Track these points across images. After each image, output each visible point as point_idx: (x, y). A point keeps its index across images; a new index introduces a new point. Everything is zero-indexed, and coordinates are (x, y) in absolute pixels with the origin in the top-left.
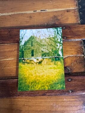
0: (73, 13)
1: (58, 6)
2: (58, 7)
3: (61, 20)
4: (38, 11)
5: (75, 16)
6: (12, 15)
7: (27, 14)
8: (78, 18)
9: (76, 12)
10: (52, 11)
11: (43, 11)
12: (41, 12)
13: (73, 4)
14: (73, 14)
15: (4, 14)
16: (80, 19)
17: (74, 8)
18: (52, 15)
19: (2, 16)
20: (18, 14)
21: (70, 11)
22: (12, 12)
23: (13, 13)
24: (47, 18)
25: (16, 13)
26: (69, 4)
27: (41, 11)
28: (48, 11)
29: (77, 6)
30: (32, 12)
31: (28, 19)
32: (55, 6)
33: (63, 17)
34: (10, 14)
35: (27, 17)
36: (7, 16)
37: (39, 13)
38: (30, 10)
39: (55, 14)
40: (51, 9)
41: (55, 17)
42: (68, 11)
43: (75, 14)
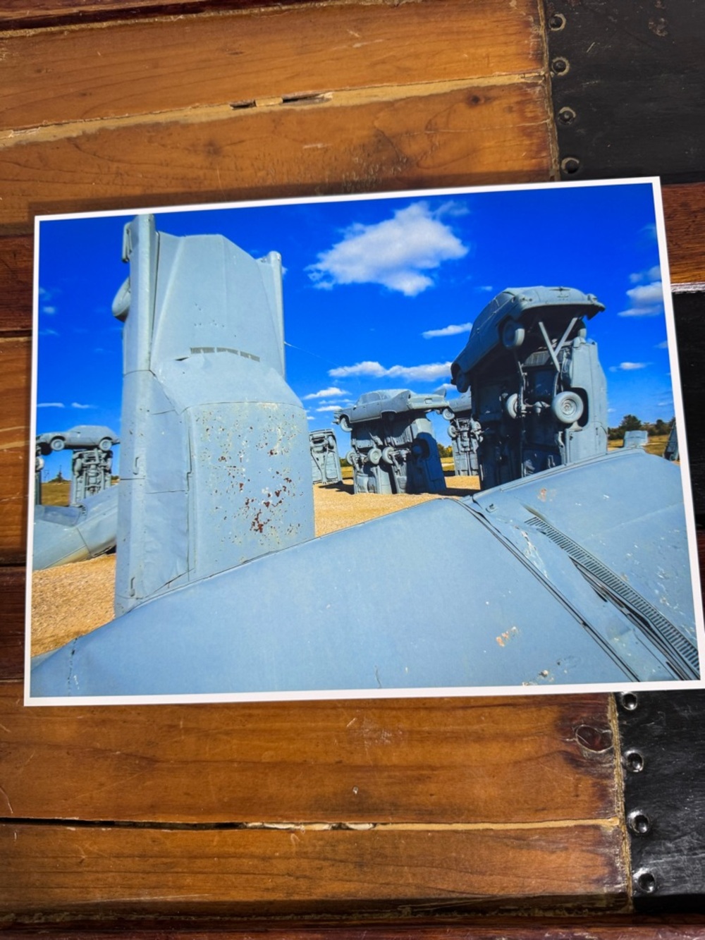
0: (510, 109)
1: (408, 63)
2: (404, 75)
3: (429, 162)
4: (269, 104)
5: (526, 132)
6: (87, 137)
7: (186, 126)
8: (543, 147)
9: (531, 107)
10: (365, 101)
11: (297, 107)
12: (288, 112)
13: (512, 49)
14: (512, 120)
15: (34, 134)
16: (562, 157)
17: (517, 79)
18: (360, 133)
19: (19, 147)
20: (127, 129)
21: (488, 100)
22: (85, 115)
23: (92, 126)
24: (326, 150)
25: (111, 123)
26: (482, 51)
27: (288, 106)
28: (337, 103)
29: (538, 58)
30: (224, 111)
31: (198, 160)
32: (383, 62)
33: (437, 140)
34: (74, 129)
35: (192, 149)
36: (56, 145)
37: (275, 119)
38: (211, 101)
39: (383, 121)
40: (353, 85)
41: (383, 140)
42: (474, 98)
43: (524, 119)
